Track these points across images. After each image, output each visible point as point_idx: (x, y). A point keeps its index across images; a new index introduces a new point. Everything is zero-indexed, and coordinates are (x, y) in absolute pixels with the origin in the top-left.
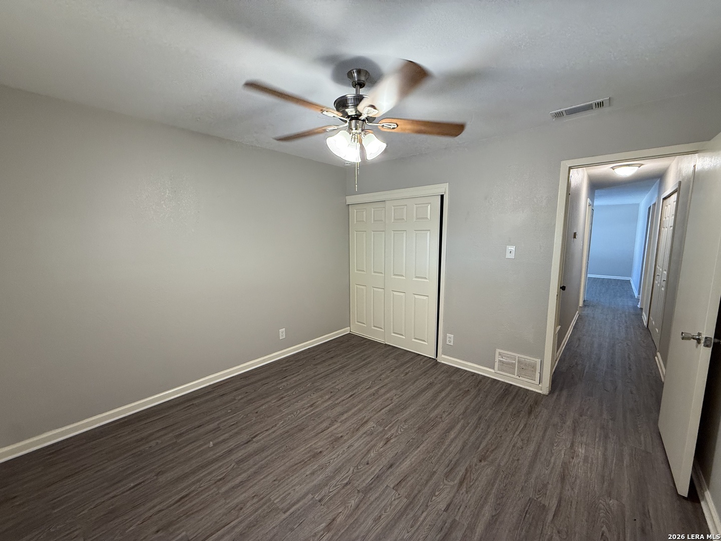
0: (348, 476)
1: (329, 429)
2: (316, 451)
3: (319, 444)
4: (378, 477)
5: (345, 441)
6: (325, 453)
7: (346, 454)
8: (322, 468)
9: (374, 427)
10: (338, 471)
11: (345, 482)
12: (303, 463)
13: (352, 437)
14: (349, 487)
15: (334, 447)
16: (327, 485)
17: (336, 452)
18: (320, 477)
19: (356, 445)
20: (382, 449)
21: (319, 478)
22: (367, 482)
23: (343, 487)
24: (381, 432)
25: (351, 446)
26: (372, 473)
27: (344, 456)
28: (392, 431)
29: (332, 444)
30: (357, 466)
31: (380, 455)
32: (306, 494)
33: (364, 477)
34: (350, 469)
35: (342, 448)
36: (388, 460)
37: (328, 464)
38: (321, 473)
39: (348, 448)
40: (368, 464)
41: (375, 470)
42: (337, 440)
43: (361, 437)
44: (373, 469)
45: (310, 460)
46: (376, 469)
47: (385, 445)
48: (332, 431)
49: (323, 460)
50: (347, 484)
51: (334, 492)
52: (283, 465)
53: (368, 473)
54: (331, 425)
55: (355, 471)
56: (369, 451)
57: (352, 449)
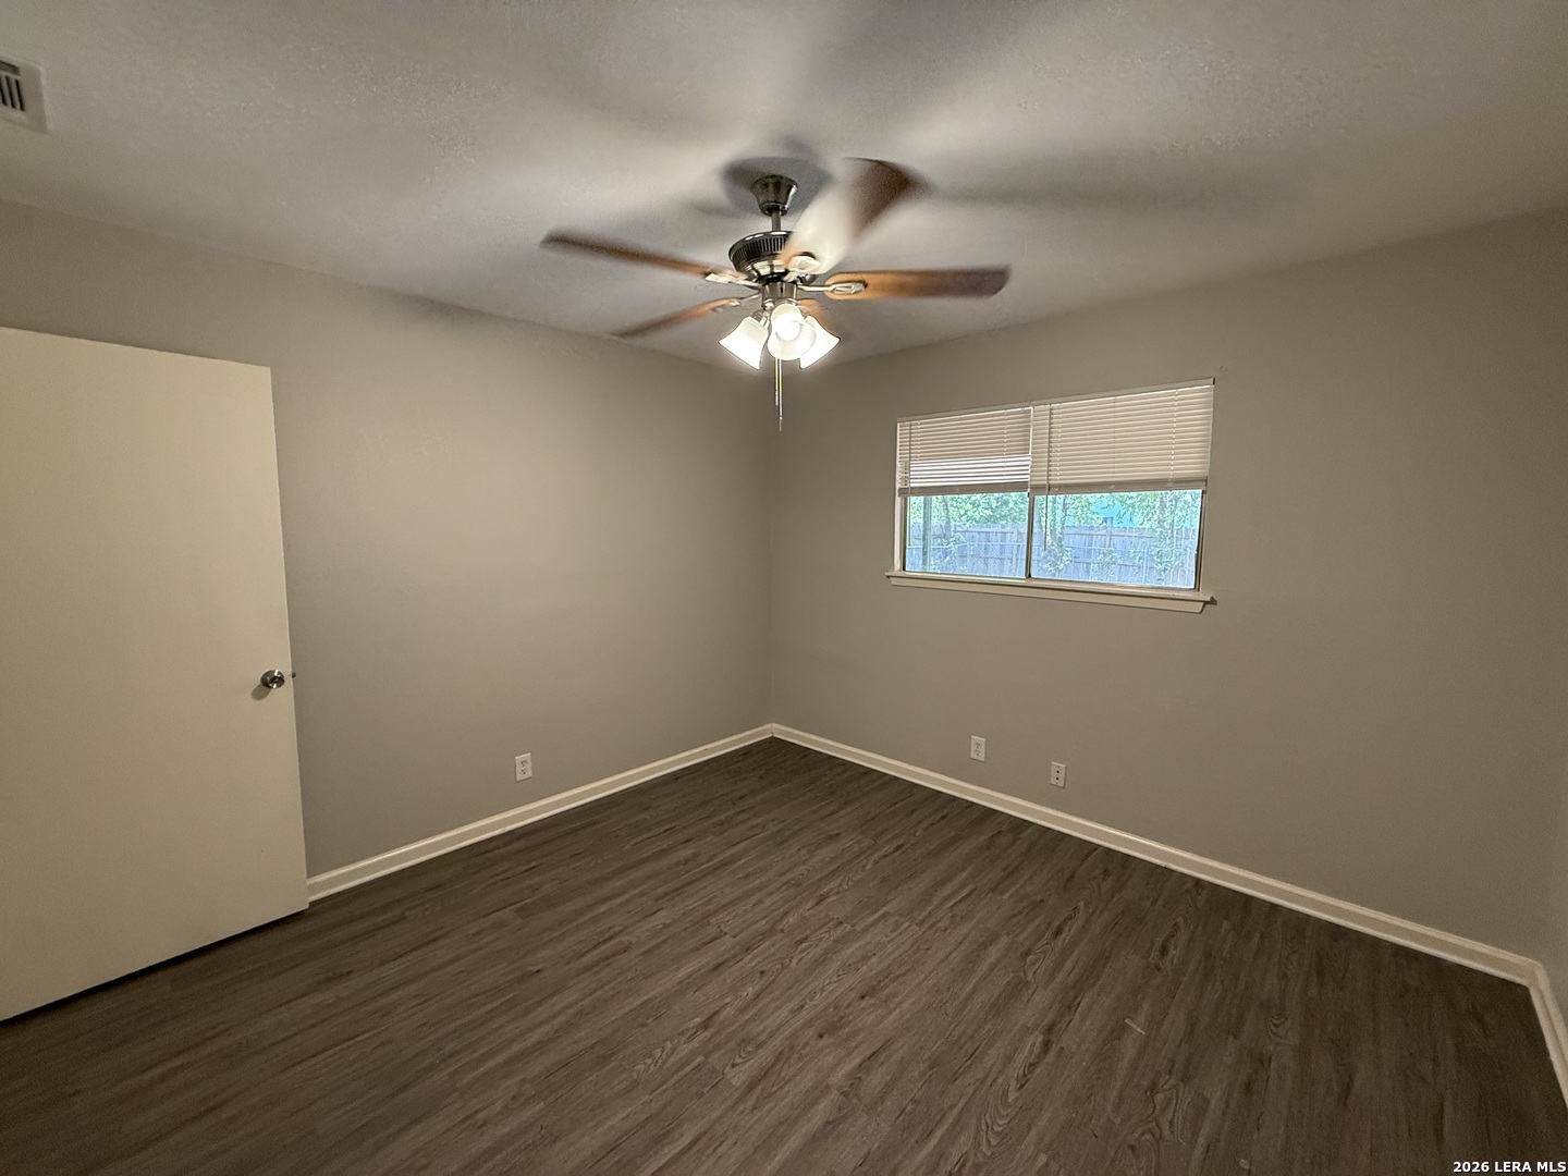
0: (800, 952)
1: (857, 1061)
2: (871, 1001)
3: (872, 1017)
4: (748, 950)
5: (809, 1024)
6: (853, 994)
7: (806, 991)
8: (849, 968)
9: (733, 1066)
10: (821, 961)
11: (804, 945)
12: (892, 976)
13: (794, 1036)
14: (799, 938)
15: (836, 1008)
16: (834, 941)
17: (827, 997)
18: (849, 952)
19: (784, 1012)
20: (727, 1000)
21: (851, 950)
22: (767, 944)
23: (807, 937)
24: (719, 1046)
25: (794, 1012)
26: (756, 957)
27: (811, 987)
28: (687, 1048)
29: (842, 1018)
30: (783, 969)
31: (733, 990)
32: (866, 930)
33: (772, 950)
34: (797, 964)
35: (816, 1006)
36: (721, 979)
37: (840, 972)
38: (849, 958)
39: (802, 1007)
40: (762, 972)
41: (752, 959)
42: (832, 1028)
43: (772, 1035)
44: (754, 963)
45: (880, 982)
46: (749, 962)
47: (717, 1012)
48: (849, 1054)
49: (852, 980)
50: (801, 942)
51: (822, 931)
52: (930, 973)
53: (764, 956)
54: (856, 1078)
55: (788, 960)
56: (757, 997)
57: (795, 1003)
